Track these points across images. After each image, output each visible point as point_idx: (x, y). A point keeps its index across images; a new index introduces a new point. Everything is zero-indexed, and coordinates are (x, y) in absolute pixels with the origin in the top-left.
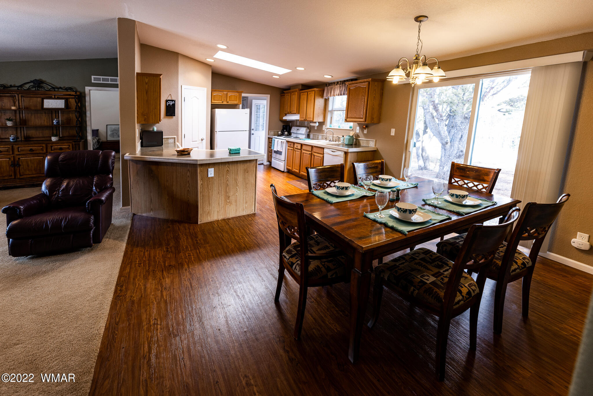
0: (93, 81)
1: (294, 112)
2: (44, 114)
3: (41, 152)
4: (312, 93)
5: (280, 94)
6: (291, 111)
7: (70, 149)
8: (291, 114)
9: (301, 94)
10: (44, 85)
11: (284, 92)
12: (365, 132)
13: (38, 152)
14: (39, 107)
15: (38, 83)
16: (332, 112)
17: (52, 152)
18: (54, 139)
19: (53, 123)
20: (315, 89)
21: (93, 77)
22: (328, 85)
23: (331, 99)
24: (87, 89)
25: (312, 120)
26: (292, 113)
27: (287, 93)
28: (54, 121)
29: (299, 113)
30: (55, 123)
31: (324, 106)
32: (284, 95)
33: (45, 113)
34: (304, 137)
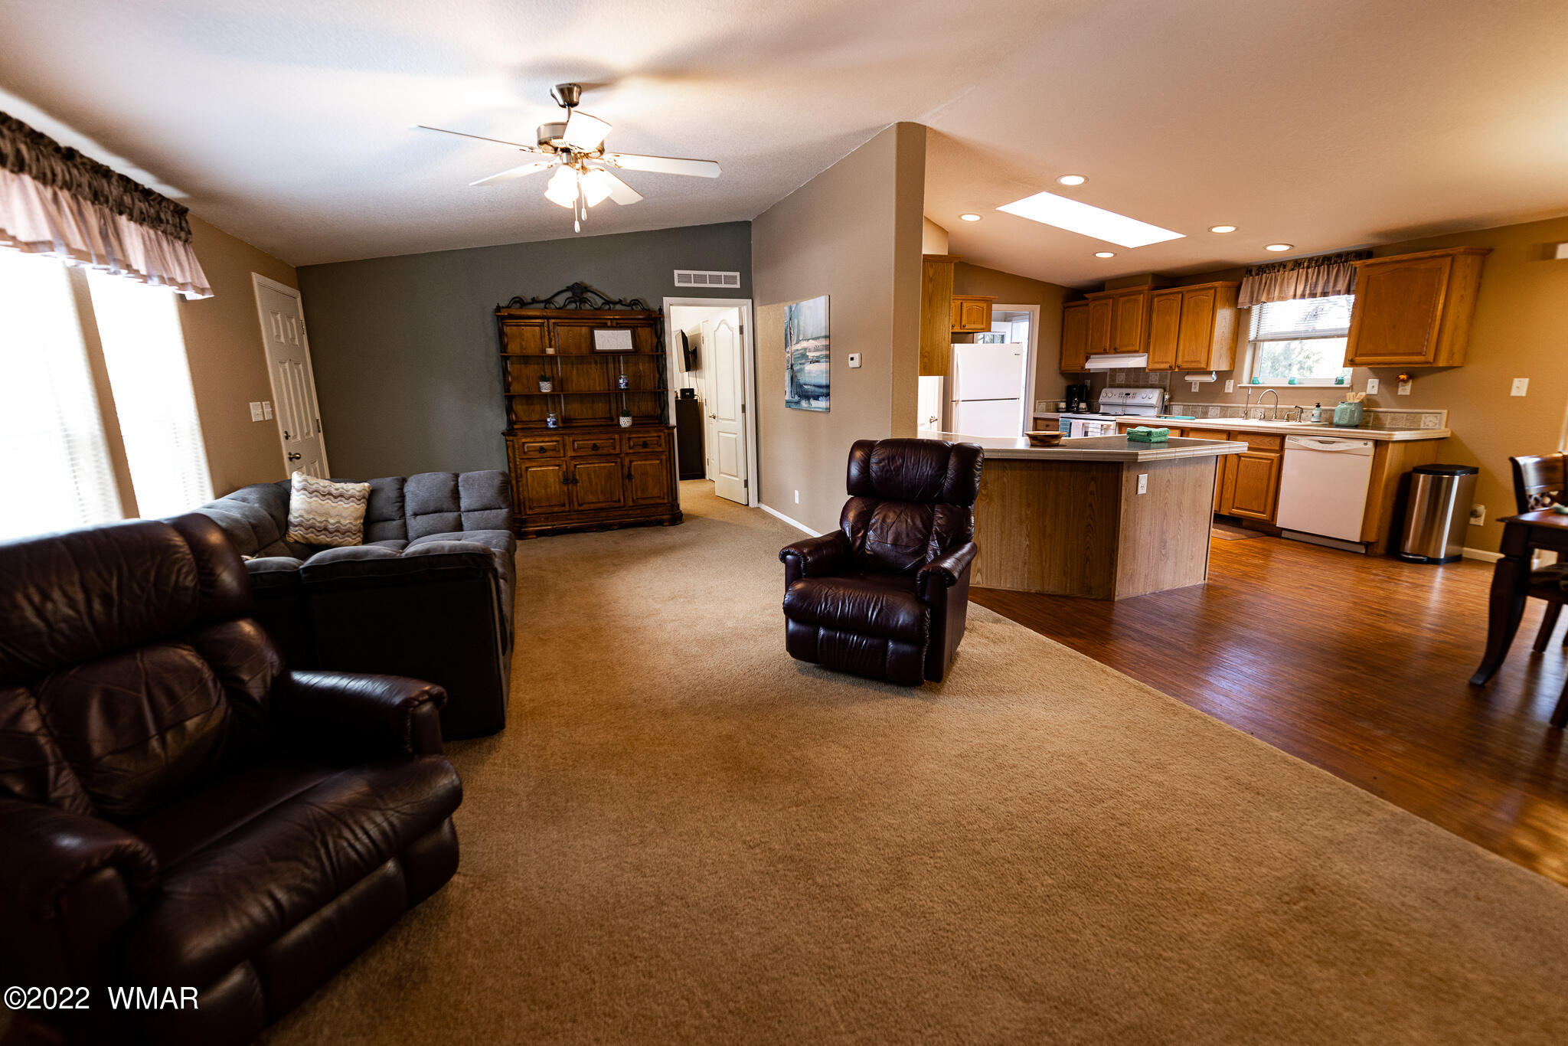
0: (677, 284)
1: (1130, 348)
2: (593, 366)
3: (612, 452)
4: (1198, 295)
5: (1063, 303)
6: (1117, 346)
7: (660, 446)
8: (1116, 353)
9: (1156, 299)
10: (589, 295)
11: (1087, 296)
12: (1405, 390)
13: (605, 451)
14: (585, 350)
15: (579, 292)
16: (1256, 344)
17: (631, 451)
18: (625, 422)
19: (617, 384)
20: (1216, 284)
21: (676, 272)
22: (1253, 273)
23: (1255, 309)
24: (666, 300)
25: (1203, 365)
26: (1124, 349)
27: (1095, 299)
28: (621, 381)
29: (1147, 351)
30: (622, 386)
31: (1235, 327)
32: (1087, 305)
33: (596, 363)
34: (1154, 412)
